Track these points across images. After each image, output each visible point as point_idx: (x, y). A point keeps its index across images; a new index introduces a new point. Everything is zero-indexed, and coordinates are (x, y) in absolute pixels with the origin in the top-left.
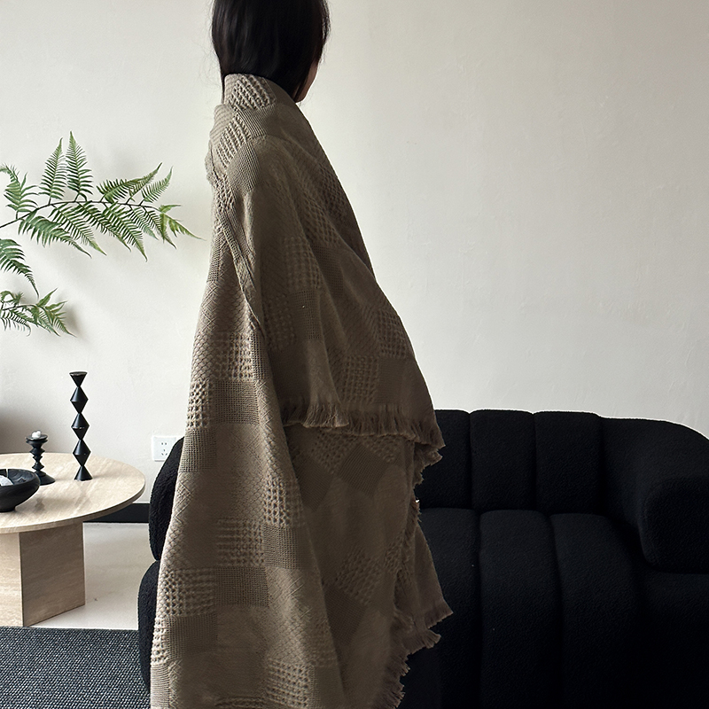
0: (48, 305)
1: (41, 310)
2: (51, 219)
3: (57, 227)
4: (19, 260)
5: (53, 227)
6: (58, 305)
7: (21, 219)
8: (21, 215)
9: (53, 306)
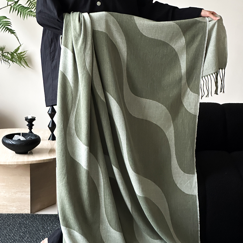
0: (19, 52)
1: (15, 54)
2: (26, 6)
3: (29, 10)
4: (9, 27)
5: (28, 9)
6: (24, 52)
7: (10, 5)
8: (10, 3)
9: (21, 53)
